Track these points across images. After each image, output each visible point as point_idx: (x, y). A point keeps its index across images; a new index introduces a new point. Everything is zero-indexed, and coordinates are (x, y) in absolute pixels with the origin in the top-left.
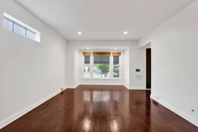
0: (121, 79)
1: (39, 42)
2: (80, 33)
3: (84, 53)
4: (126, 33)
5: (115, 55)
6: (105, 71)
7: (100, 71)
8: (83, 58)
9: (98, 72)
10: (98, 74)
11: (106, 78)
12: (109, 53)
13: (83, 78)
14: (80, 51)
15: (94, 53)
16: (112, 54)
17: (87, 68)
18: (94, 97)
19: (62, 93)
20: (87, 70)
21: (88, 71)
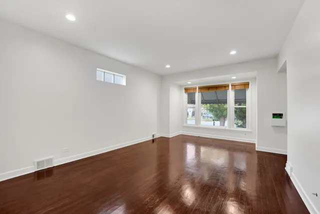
0: (249, 130)
1: (125, 85)
2: (168, 66)
3: (186, 90)
4: (233, 53)
5: (238, 88)
6: (220, 115)
7: (211, 115)
8: (185, 96)
9: (208, 117)
10: (208, 121)
11: (222, 128)
12: (226, 86)
13: (185, 125)
14: (181, 86)
15: (200, 88)
16: (230, 87)
17: (190, 111)
18: (202, 156)
19: (153, 141)
20: (190, 114)
21: (193, 114)
